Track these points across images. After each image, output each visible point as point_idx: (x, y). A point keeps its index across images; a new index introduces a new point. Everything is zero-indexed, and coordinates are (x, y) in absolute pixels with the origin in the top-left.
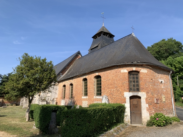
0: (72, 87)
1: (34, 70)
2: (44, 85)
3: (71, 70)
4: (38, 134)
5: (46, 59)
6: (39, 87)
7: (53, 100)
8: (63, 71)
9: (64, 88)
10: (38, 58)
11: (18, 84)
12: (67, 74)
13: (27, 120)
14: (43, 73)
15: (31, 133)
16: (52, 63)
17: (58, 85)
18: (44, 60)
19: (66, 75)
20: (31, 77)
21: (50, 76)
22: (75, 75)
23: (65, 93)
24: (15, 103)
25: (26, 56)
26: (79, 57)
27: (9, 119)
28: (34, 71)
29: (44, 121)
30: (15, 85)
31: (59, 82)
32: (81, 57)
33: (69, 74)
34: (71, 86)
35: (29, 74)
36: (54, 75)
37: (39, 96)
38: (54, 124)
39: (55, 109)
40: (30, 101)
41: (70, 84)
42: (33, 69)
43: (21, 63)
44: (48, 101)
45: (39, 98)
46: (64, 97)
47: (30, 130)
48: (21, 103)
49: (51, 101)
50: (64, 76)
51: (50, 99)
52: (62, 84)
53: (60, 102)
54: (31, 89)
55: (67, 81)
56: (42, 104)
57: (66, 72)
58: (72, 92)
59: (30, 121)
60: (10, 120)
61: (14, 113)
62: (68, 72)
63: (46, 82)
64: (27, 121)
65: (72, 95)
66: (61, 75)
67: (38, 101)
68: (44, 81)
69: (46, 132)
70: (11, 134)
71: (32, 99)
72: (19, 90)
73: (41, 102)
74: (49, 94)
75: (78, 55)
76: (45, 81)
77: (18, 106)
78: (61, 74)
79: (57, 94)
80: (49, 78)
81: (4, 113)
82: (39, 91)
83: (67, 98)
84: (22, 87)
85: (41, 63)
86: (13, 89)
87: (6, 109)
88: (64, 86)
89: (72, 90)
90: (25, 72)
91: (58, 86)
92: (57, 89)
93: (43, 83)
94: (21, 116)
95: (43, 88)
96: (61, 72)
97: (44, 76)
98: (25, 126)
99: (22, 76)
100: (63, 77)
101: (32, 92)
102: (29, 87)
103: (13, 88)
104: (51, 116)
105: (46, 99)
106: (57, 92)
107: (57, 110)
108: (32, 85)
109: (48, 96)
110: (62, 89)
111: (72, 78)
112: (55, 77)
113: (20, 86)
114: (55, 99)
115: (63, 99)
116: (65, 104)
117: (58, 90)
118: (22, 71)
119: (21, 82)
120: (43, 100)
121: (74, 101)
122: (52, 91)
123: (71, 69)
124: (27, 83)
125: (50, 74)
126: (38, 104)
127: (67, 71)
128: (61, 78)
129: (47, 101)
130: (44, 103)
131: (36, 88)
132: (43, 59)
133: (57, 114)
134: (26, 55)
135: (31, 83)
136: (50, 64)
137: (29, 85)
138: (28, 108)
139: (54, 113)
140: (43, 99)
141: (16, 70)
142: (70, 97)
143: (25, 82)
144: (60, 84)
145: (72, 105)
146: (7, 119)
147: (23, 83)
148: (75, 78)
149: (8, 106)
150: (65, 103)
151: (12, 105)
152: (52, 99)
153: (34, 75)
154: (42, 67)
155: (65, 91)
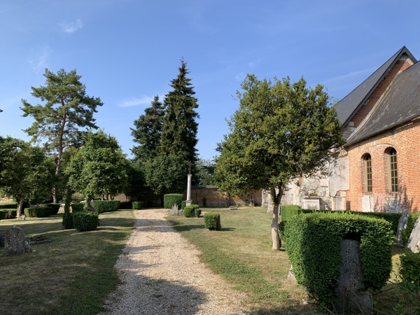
0: (394, 159)
1: (275, 115)
2: (307, 154)
3: (383, 108)
4: (305, 303)
5: (305, 83)
6: (292, 162)
7: (337, 195)
8: (356, 116)
9: (366, 162)
10: (282, 83)
11: (240, 157)
12: (370, 122)
13: (275, 246)
14: (300, 122)
15: (284, 292)
16: (324, 90)
17: (346, 155)
18: (300, 86)
19: (367, 125)
20: (269, 134)
21: (322, 128)
22: (400, 120)
23: (370, 176)
24: (252, 201)
25: (251, 82)
26: (404, 67)
27: (236, 238)
28: (275, 117)
29: (317, 269)
30: (234, 159)
31: (347, 148)
32: (411, 63)
33: (377, 121)
34: (389, 157)
35: (264, 128)
36: (333, 125)
37: (298, 184)
38: (356, 281)
39: (354, 228)
40: (277, 200)
41: (384, 150)
42: (271, 113)
43: (243, 104)
44: (325, 199)
45: (300, 191)
46: (370, 189)
47: (282, 281)
48: (263, 201)
49: (332, 199)
50: (362, 130)
51: (328, 192)
52: (358, 152)
53: (359, 202)
54: (273, 168)
55: (375, 142)
56: (309, 206)
57: (368, 117)
58: (395, 173)
59: (282, 248)
60: (239, 241)
61: (250, 224)
62: (374, 117)
63: (311, 146)
64: (276, 248)
65: (395, 181)
66: (352, 129)
67: (298, 198)
68: (306, 143)
69: (330, 304)
70: (234, 286)
71: (281, 194)
72: (246, 171)
73: (306, 200)
74: (325, 181)
75: (403, 59)
76: (310, 142)
77: (258, 208)
78: (352, 124)
79: (347, 179)
80: (320, 135)
81: (231, 222)
82: (295, 171)
83: (380, 191)
84: (250, 163)
85: (292, 95)
86: (231, 169)
87: (235, 213)
88: (367, 157)
89: (394, 166)
90: (253, 124)
91: (347, 157)
92: (344, 168)
93: (304, 149)
94: (263, 234)
95: (305, 162)
96: (352, 120)
97: (303, 129)
98: (269, 264)
99: (248, 134)
100: (358, 134)
101: (276, 176)
102: (269, 163)
103: (231, 167)
104: (342, 254)
105: (319, 194)
106: (347, 174)
107: (361, 233)
108: (275, 156)
109: (321, 184)
110: (359, 165)
111: (391, 131)
112: (338, 130)
113: (246, 161)
114: (343, 194)
115: (366, 194)
116: (375, 209)
117: (348, 167)
118: (246, 122)
119: (247, 151)
120: (311, 195)
121: (406, 198)
122: (333, 170)
123: (382, 106)
124: (262, 152)
125: (322, 122)
126: (298, 204)
127: (370, 113)
128: (352, 135)
129: (320, 199)
130: (315, 204)
131: (287, 165)
132: (297, 82)
133: (364, 247)
134: (252, 78)
135: (273, 151)
136: (317, 93)
137: (267, 158)
138: (274, 216)
139: (350, 243)
140: (310, 192)
141: (233, 124)
142: (390, 189)
143: (256, 151)
144: (351, 152)
145: (398, 211)
146: (233, 238)
147: (250, 154)
148: (403, 129)
149: (239, 205)
150: (373, 205)
151: (247, 205)
152: (334, 194)
153: (275, 129)
154: (296, 106)
155: (369, 170)
